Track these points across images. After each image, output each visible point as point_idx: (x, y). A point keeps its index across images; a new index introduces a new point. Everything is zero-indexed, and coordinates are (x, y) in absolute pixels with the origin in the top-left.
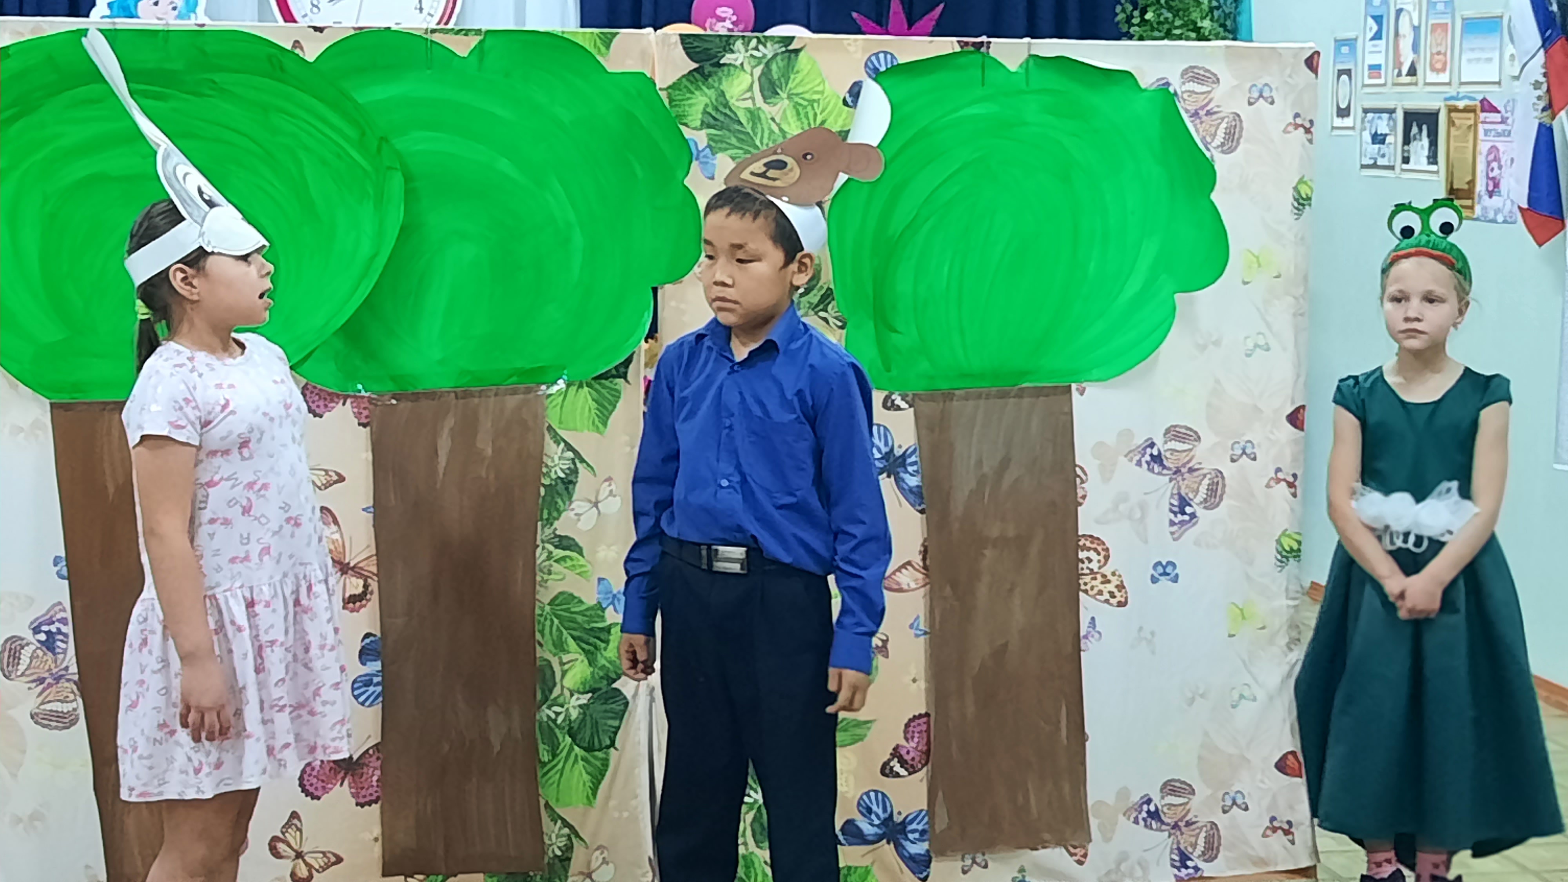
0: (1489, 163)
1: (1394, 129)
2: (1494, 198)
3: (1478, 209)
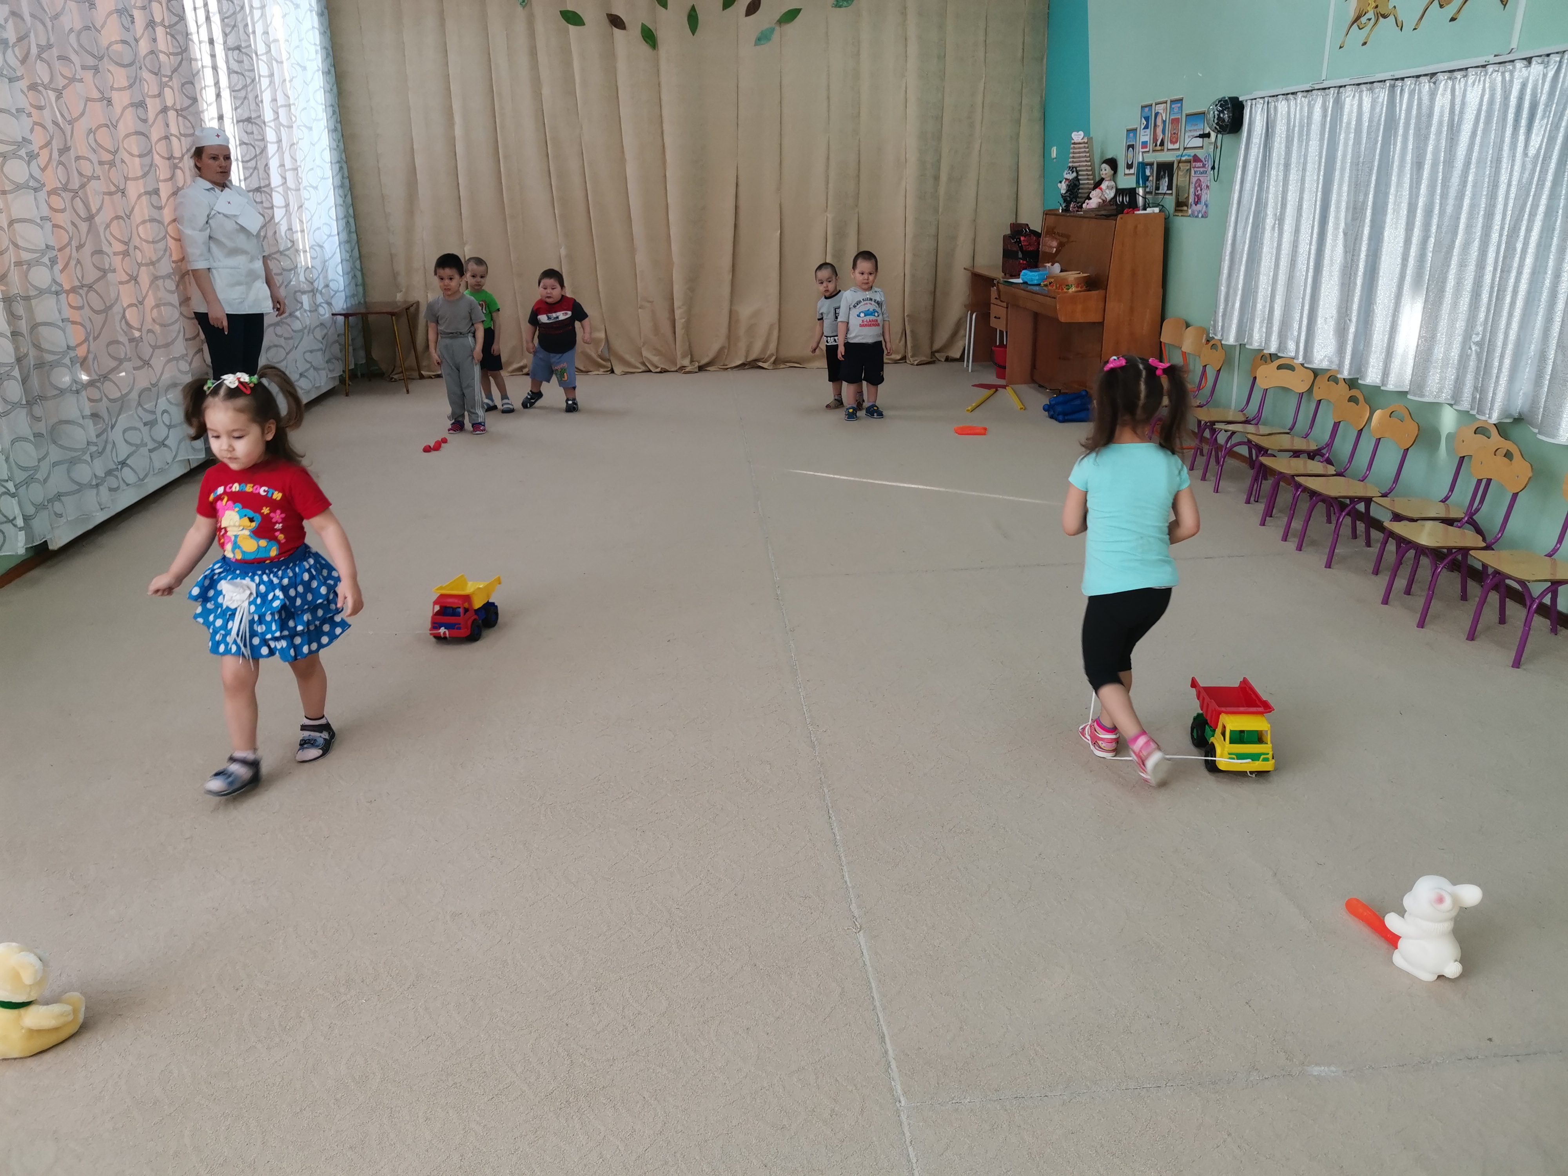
0: (1196, 188)
1: (1152, 173)
2: (1198, 205)
3: (1190, 211)
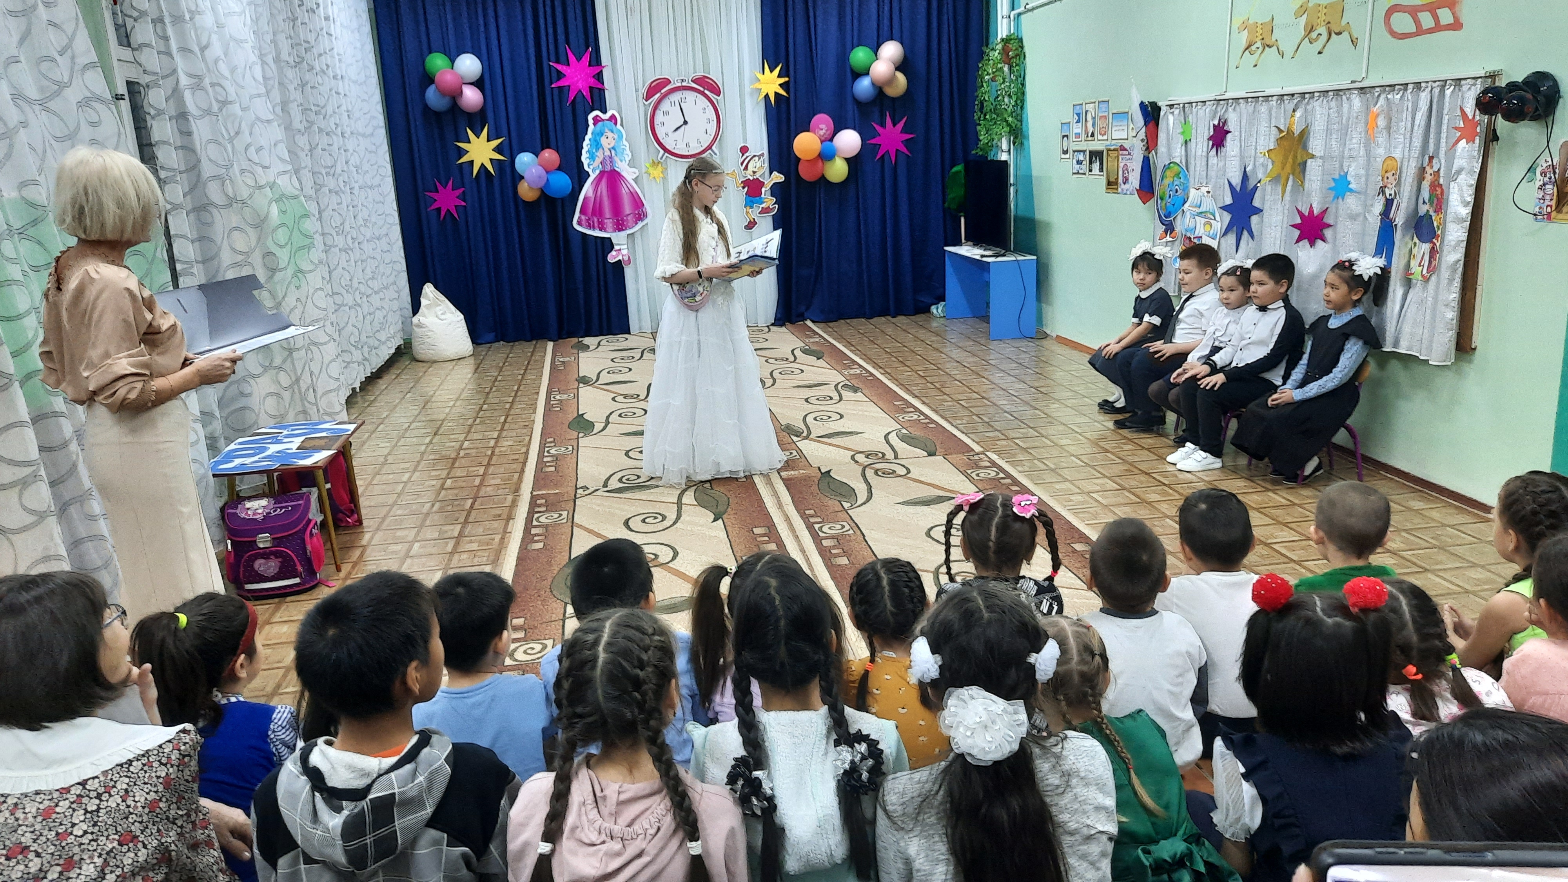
0: (1124, 171)
1: (1085, 158)
2: (1126, 185)
3: (1119, 189)
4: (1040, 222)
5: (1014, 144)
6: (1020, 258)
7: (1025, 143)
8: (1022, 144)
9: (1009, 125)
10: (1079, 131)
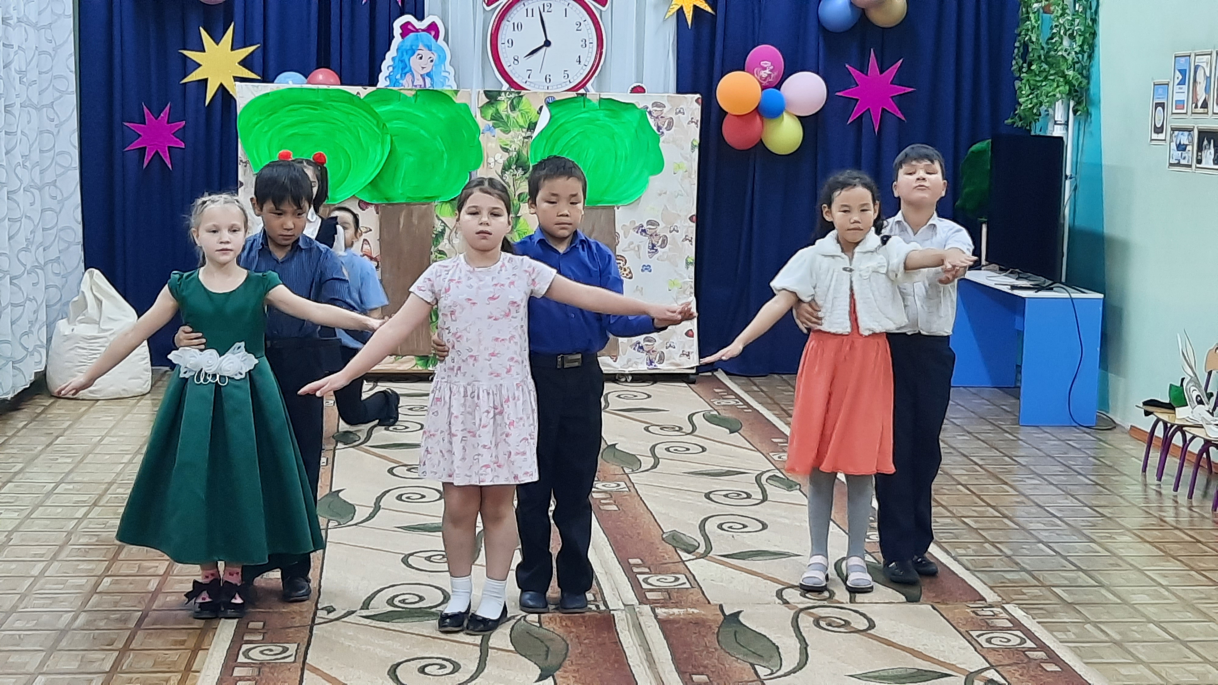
1: (1191, 141)
4: (1112, 241)
5: (1075, 112)
6: (1076, 295)
7: (1093, 110)
8: (1088, 114)
9: (1068, 82)
10: (1183, 97)
